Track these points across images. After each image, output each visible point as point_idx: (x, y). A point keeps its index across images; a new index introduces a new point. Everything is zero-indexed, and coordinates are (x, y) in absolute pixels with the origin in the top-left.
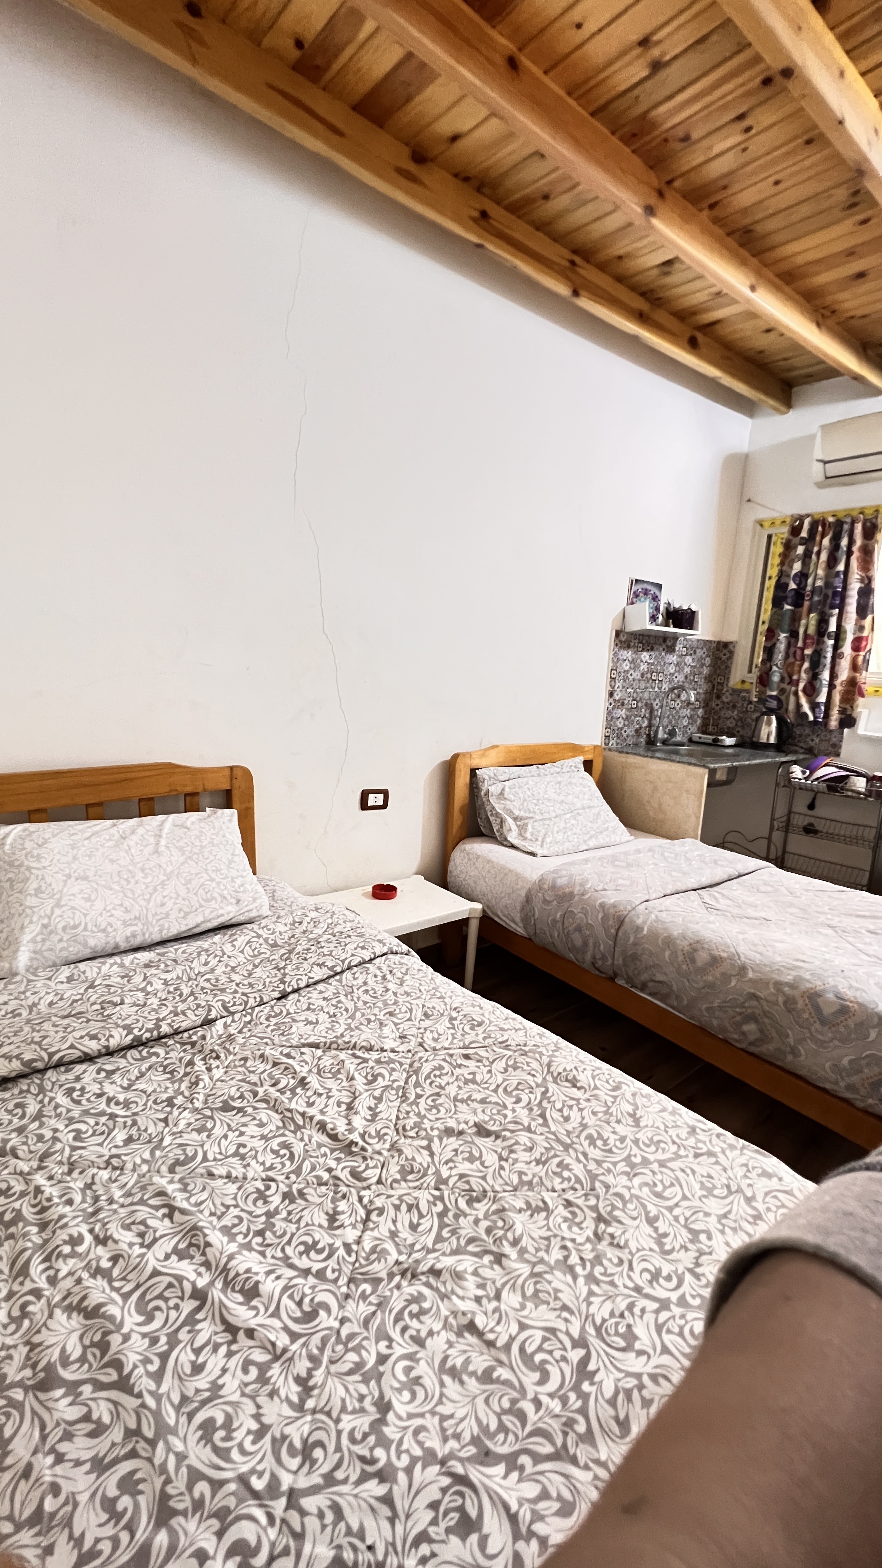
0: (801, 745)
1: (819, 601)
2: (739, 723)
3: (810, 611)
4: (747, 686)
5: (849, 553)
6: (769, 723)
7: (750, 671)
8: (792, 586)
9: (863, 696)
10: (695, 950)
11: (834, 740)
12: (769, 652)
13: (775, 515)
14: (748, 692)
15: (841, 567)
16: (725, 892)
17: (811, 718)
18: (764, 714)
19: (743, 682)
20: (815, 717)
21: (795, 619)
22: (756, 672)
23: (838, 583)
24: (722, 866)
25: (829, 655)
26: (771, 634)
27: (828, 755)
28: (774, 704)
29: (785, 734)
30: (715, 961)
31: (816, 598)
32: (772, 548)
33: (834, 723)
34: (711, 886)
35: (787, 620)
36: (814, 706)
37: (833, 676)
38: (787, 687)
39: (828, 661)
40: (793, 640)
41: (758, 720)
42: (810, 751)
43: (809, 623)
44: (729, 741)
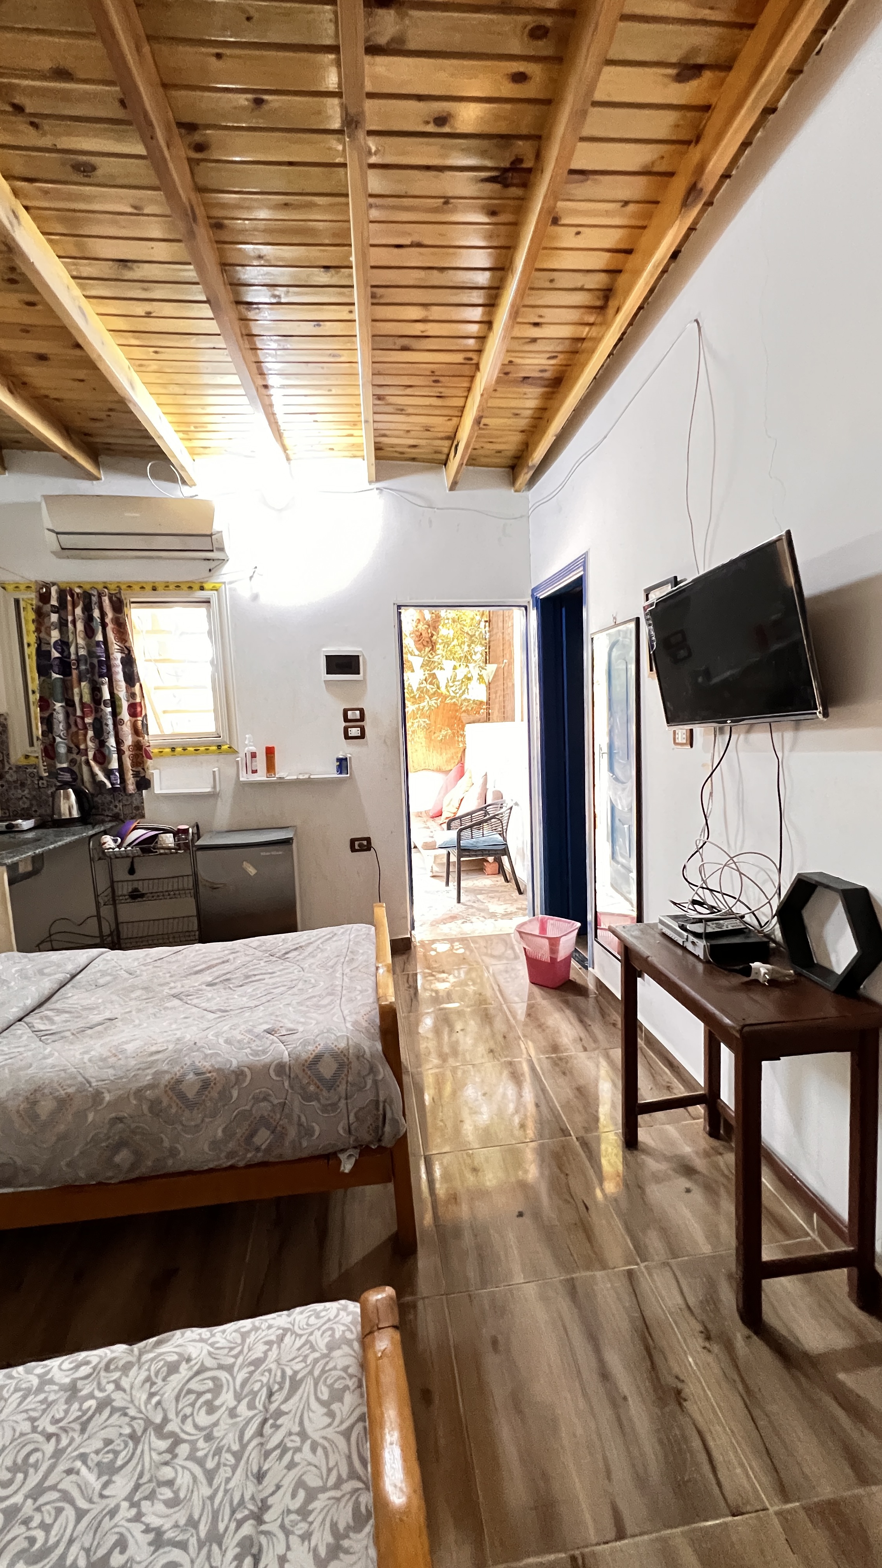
0: (107, 813)
1: (87, 669)
2: (34, 802)
3: (80, 681)
4: (32, 761)
5: (104, 625)
6: (67, 797)
7: (32, 744)
8: (55, 654)
9: (150, 758)
10: (35, 1103)
11: (135, 803)
12: (48, 722)
13: (17, 579)
14: (35, 766)
15: (99, 637)
16: (58, 1006)
17: (109, 786)
18: (59, 788)
19: (27, 757)
20: (112, 784)
21: (67, 689)
22: (38, 747)
23: (100, 651)
24: (50, 975)
25: (110, 722)
26: (45, 704)
27: (133, 818)
28: (67, 777)
29: (86, 805)
30: (63, 1102)
31: (83, 667)
32: (23, 614)
33: (131, 787)
34: (41, 1005)
35: (59, 690)
36: (109, 773)
37: (119, 742)
38: (77, 757)
39: (111, 727)
40: (70, 709)
41: (53, 795)
42: (116, 818)
43: (82, 691)
44: (26, 824)
